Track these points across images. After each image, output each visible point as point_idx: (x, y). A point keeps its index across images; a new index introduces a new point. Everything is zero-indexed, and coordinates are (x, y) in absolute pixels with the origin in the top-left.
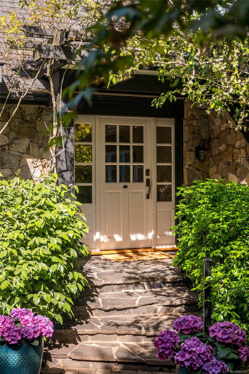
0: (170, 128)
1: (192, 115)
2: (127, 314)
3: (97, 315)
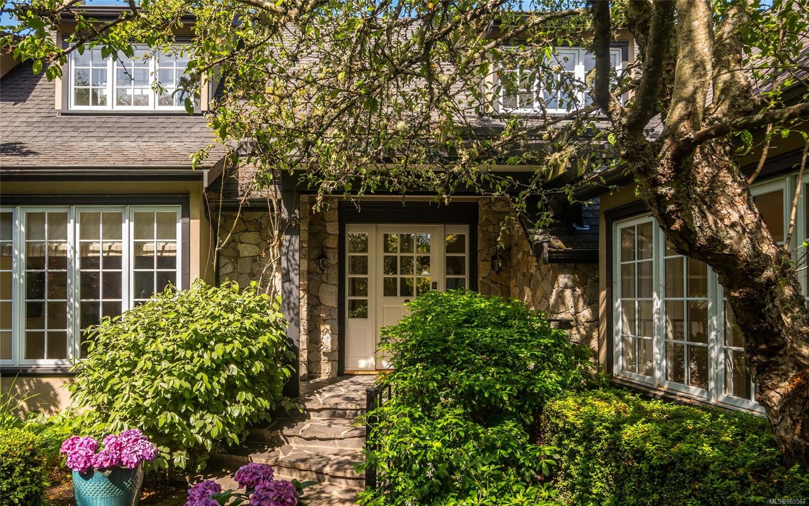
0: (464, 235)
1: (486, 219)
2: (331, 445)
3: (296, 442)
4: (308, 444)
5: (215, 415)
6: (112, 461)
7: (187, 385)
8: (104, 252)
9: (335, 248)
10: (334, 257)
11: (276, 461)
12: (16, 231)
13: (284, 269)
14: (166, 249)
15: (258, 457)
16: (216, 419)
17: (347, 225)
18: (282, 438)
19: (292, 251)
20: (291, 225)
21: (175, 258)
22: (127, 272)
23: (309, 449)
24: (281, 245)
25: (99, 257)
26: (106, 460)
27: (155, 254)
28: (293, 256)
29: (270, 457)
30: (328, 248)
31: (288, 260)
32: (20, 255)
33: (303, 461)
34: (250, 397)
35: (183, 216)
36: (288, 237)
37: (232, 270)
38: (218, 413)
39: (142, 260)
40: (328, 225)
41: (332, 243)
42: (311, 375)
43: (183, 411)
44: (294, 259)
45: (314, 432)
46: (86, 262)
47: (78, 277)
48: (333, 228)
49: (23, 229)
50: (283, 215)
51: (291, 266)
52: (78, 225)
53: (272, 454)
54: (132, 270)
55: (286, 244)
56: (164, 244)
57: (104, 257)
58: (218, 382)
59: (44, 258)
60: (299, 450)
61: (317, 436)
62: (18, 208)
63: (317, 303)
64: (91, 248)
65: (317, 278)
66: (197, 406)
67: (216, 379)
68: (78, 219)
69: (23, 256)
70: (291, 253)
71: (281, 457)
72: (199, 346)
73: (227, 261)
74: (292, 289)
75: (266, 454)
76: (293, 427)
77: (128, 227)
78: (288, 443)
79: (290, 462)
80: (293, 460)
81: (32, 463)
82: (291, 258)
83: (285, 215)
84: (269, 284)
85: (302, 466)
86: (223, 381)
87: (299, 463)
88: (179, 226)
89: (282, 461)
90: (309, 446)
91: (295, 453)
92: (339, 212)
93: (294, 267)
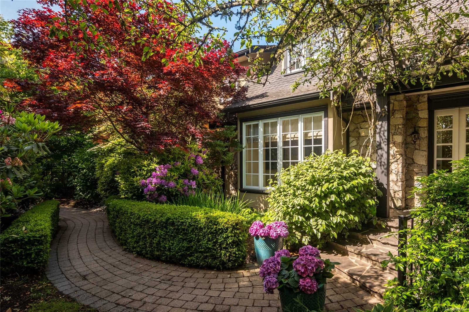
3: (377, 244)
4: (384, 246)
5: (324, 221)
6: (265, 233)
7: (307, 203)
8: (291, 138)
9: (425, 127)
10: (424, 133)
11: (359, 252)
12: (260, 131)
13: (378, 142)
14: (318, 135)
15: (351, 248)
16: (324, 222)
17: (435, 111)
18: (369, 240)
19: (383, 131)
20: (382, 115)
21: (321, 139)
22: (301, 147)
23: (384, 250)
24: (376, 127)
25: (289, 141)
26: (263, 233)
27: (312, 138)
28: (384, 134)
29: (357, 249)
30: (420, 127)
31: (380, 137)
32: (261, 142)
33: (375, 255)
34: (343, 213)
35: (325, 117)
36: (380, 123)
37: (356, 144)
38: (325, 220)
39: (307, 141)
40: (420, 113)
41: (424, 124)
42: (407, 207)
43: (306, 216)
44: (384, 136)
45: (388, 240)
46: (285, 143)
47: (281, 150)
48: (424, 114)
49: (262, 130)
50: (377, 110)
51: (382, 140)
52: (281, 126)
53: (360, 248)
54: (303, 146)
55: (379, 127)
56: (317, 132)
57: (291, 141)
58: (325, 203)
59: (269, 142)
60: (377, 249)
61: (389, 243)
62: (260, 121)
63: (412, 162)
64: (287, 137)
65: (412, 147)
66: (314, 215)
67: (324, 202)
68: (281, 124)
69: (262, 142)
70: (382, 133)
71: (364, 250)
72: (316, 184)
73: (354, 139)
74: (383, 154)
75: (356, 247)
76: (376, 235)
77: (301, 125)
78: (372, 244)
79: (367, 254)
80: (369, 253)
81: (236, 229)
82: (382, 135)
83: (379, 110)
84: (368, 151)
85: (373, 258)
86: (328, 203)
87: (371, 256)
88: (323, 122)
89: (362, 253)
90: (384, 248)
91: (373, 250)
92: (428, 103)
93: (384, 140)
